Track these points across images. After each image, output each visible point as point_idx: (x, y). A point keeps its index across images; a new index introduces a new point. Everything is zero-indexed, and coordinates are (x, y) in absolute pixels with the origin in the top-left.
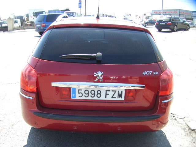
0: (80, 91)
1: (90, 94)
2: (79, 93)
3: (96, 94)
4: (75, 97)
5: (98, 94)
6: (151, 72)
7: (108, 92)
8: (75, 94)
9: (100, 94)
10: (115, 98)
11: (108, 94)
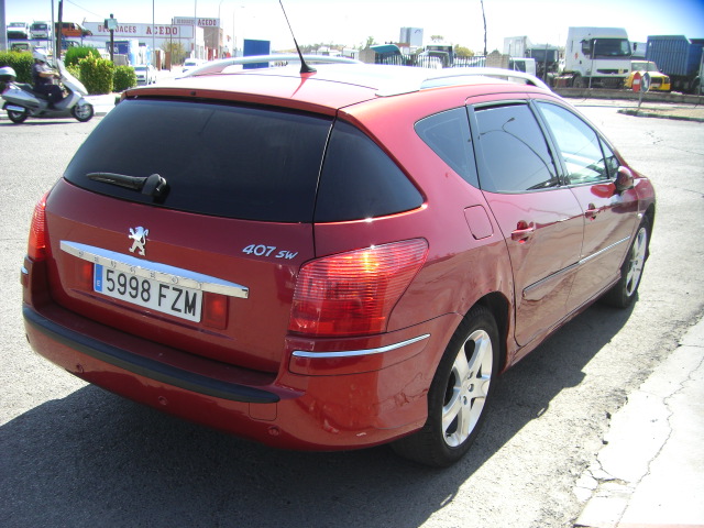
0: (111, 275)
1: (129, 289)
2: (109, 279)
3: (140, 289)
4: (100, 288)
5: (144, 290)
6: (273, 248)
7: (164, 291)
8: (100, 278)
9: (147, 291)
10: (180, 311)
11: (165, 296)
